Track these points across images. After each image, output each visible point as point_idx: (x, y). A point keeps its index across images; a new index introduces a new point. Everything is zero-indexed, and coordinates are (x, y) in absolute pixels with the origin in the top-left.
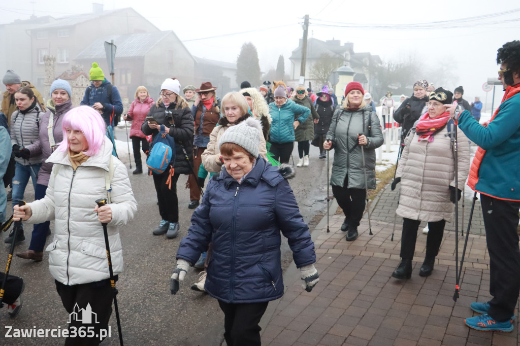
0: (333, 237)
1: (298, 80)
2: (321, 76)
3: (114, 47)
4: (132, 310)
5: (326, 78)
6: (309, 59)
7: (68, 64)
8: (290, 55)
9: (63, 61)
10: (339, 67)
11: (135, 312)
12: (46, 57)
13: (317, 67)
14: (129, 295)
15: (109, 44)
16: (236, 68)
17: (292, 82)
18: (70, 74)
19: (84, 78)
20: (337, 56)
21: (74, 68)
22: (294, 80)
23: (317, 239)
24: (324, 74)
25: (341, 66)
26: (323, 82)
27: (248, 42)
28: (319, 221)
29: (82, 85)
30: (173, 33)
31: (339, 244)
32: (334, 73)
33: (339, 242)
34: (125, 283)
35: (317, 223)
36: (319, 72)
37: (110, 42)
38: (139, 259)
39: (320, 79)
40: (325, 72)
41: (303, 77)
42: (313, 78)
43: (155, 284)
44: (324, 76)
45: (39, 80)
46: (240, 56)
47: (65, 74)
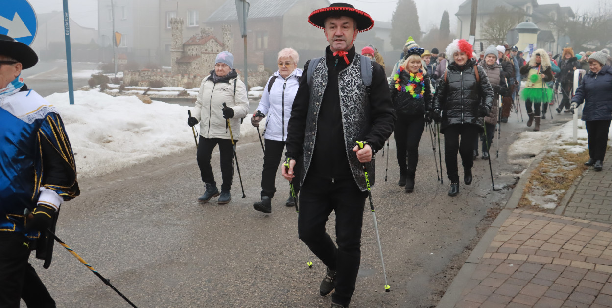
2: (496, 34)
5: (502, 37)
6: (480, 15)
7: (197, 27)
9: (193, 24)
13: (490, 25)
16: (391, 28)
18: (198, 38)
19: (214, 43)
21: (203, 32)
24: (500, 32)
25: (520, 22)
26: (498, 41)
28: (496, 216)
29: (212, 50)
32: (511, 30)
33: (523, 245)
35: (494, 220)
36: (493, 30)
40: (500, 30)
41: (473, 37)
42: (486, 37)
44: (499, 35)
45: (167, 46)
46: (395, 13)
47: (193, 39)
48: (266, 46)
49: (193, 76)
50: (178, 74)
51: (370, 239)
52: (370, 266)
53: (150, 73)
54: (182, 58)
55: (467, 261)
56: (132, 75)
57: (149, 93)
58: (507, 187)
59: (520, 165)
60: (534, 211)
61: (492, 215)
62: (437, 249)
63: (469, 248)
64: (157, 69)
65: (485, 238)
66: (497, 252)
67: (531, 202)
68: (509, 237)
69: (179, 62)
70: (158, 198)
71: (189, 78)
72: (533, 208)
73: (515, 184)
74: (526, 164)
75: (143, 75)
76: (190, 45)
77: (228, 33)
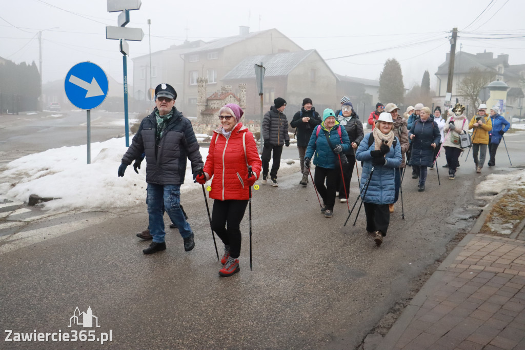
0: (475, 254)
1: (444, 97)
2: (470, 92)
3: (263, 69)
4: (284, 305)
5: (475, 93)
6: (456, 74)
7: (216, 84)
8: (436, 70)
9: (212, 82)
10: (491, 82)
11: (287, 308)
12: (200, 79)
13: (465, 83)
14: (281, 293)
15: (259, 66)
16: (379, 85)
17: (437, 99)
18: (219, 94)
19: (233, 98)
20: (489, 70)
21: (223, 89)
22: (439, 97)
23: (459, 256)
24: (474, 89)
25: (492, 81)
26: (472, 99)
27: (391, 59)
28: (462, 238)
30: (315, 51)
31: (481, 261)
32: (484, 88)
33: (481, 259)
34: (277, 283)
35: (460, 241)
36: (468, 88)
37: (260, 65)
38: (288, 264)
39: (468, 95)
40: (474, 88)
41: (450, 94)
42: (461, 94)
43: (304, 286)
44: (473, 92)
46: (383, 73)
47: (215, 94)
49: (215, 126)
50: (203, 124)
51: (363, 252)
52: (363, 270)
54: (206, 110)
55: (438, 269)
58: (473, 217)
59: (485, 201)
60: (493, 236)
61: (459, 237)
62: (415, 261)
63: (439, 261)
65: (452, 254)
66: (461, 263)
67: (491, 228)
68: (471, 254)
69: (203, 114)
70: (200, 219)
71: (212, 127)
72: (492, 233)
73: (479, 215)
74: (489, 200)
76: (212, 100)
77: (244, 90)
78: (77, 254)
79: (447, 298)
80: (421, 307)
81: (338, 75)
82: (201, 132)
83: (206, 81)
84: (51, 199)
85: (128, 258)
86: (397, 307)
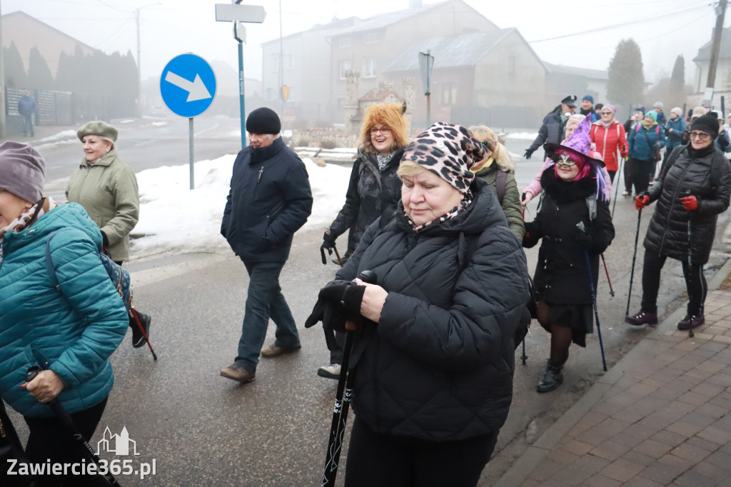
1: (703, 93)
6: (722, 59)
7: (375, 78)
9: (369, 75)
12: (349, 72)
16: (607, 78)
17: (694, 97)
18: (376, 93)
19: (394, 99)
21: (382, 85)
22: (698, 93)
27: (627, 39)
30: (516, 31)
41: (712, 89)
42: (728, 89)
45: (339, 100)
46: (613, 60)
47: (370, 94)
48: (454, 101)
50: (352, 134)
53: (321, 133)
54: (356, 116)
55: (646, 337)
56: (302, 134)
57: (320, 154)
62: (618, 324)
64: (329, 127)
69: (353, 120)
73: (722, 265)
75: (314, 135)
76: (366, 101)
77: (410, 87)
78: (170, 306)
79: (652, 375)
80: (613, 386)
81: (547, 64)
82: (350, 145)
83: (358, 75)
84: (142, 236)
85: (234, 313)
86: (582, 384)
